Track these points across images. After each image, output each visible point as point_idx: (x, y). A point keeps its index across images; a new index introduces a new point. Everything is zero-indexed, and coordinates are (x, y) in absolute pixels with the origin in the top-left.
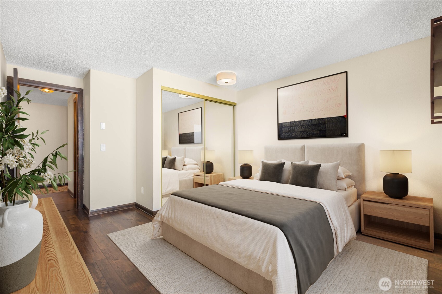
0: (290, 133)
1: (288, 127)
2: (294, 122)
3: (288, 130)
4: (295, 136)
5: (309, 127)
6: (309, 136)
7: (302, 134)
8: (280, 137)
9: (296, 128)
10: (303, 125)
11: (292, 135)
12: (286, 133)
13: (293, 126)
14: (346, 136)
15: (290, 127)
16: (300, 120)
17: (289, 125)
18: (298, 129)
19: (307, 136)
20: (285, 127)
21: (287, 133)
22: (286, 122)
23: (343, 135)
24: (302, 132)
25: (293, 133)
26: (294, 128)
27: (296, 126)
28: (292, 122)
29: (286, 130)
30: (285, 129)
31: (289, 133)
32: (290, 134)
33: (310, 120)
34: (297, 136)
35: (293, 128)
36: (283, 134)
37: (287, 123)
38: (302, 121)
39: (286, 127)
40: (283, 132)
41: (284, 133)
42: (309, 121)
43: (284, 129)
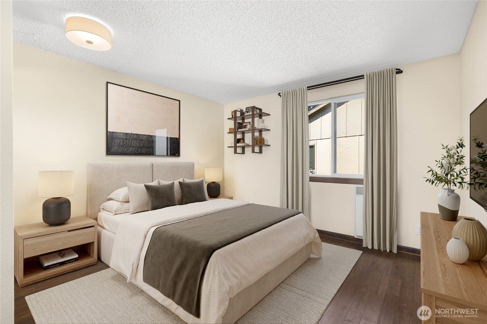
0: (126, 147)
1: (122, 139)
2: (131, 134)
3: (123, 143)
4: (132, 151)
5: (149, 142)
6: (148, 153)
7: (141, 150)
8: (110, 152)
9: (134, 143)
10: (142, 140)
11: (128, 150)
12: (119, 146)
13: (129, 139)
14: (179, 155)
15: (126, 139)
16: (138, 133)
17: (124, 137)
18: (135, 143)
19: (146, 152)
20: (117, 138)
21: (122, 147)
22: (120, 133)
23: (177, 155)
24: (140, 147)
25: (130, 147)
26: (131, 142)
27: (133, 139)
28: (128, 134)
29: (120, 143)
30: (119, 141)
31: (124, 147)
32: (125, 149)
33: (150, 135)
34: (134, 151)
35: (129, 141)
36: (115, 149)
37: (122, 134)
38: (141, 135)
39: (119, 139)
40: (115, 144)
41: (116, 147)
42: (149, 137)
43: (117, 142)
